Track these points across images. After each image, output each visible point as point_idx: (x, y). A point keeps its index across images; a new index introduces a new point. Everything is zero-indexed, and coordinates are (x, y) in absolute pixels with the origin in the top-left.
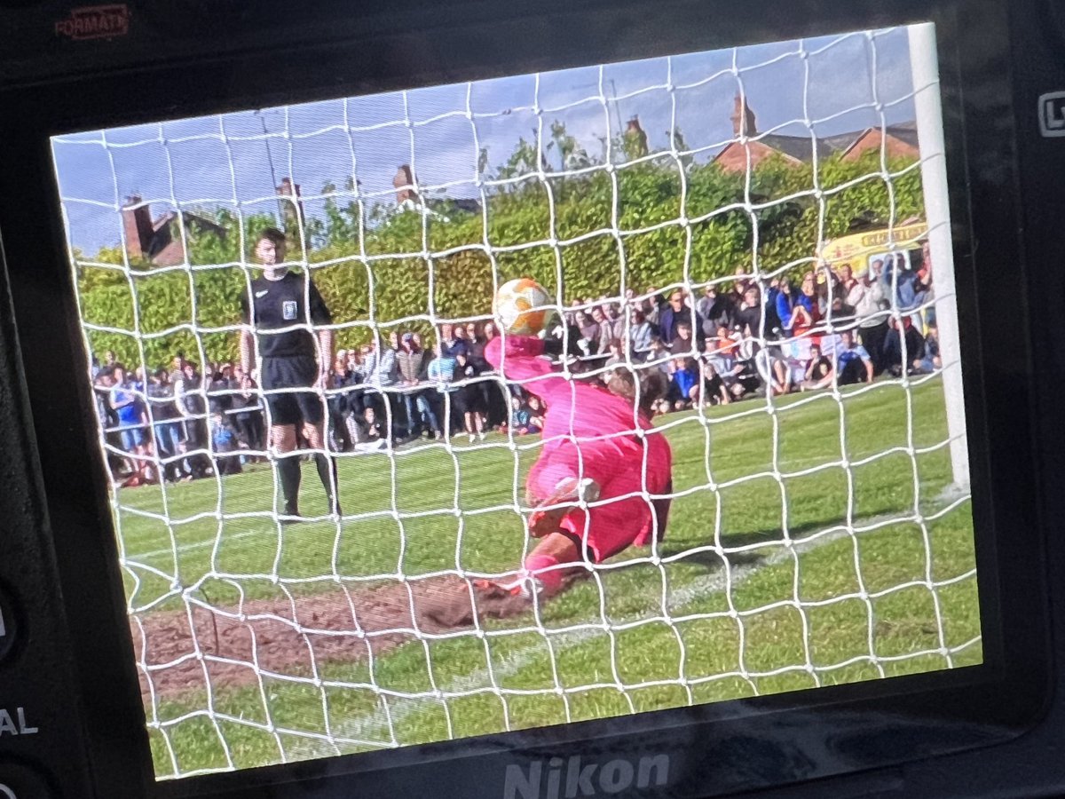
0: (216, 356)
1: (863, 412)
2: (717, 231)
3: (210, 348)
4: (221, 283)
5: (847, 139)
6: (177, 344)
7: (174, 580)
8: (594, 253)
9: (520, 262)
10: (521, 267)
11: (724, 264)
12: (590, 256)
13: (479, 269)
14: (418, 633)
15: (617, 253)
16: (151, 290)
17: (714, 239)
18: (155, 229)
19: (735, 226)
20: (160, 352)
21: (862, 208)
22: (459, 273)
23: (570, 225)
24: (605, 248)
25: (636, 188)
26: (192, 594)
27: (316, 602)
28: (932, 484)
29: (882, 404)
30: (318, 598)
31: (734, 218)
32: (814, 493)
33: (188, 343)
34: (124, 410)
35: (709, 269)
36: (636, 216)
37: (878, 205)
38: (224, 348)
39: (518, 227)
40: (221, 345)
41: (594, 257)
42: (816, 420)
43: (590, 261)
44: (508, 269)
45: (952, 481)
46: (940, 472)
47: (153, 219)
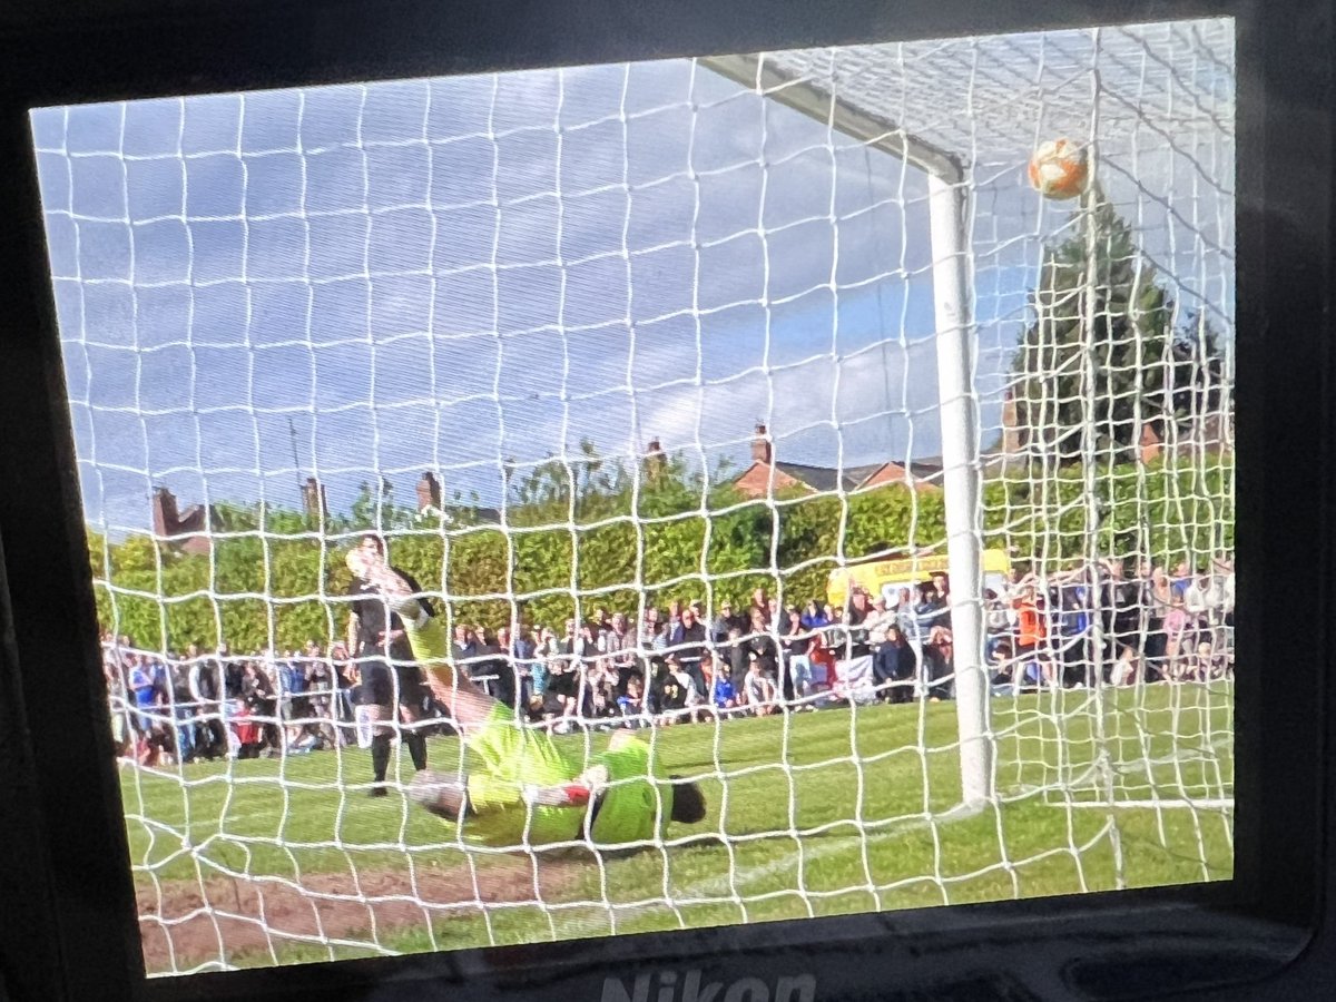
0: (236, 644)
1: (873, 733)
2: (733, 552)
3: (231, 637)
4: (243, 575)
5: (864, 472)
6: (199, 631)
7: (185, 840)
8: (612, 567)
9: (539, 571)
10: (539, 576)
11: (739, 585)
12: (607, 570)
13: (498, 576)
14: (420, 903)
15: (634, 568)
16: (175, 578)
17: (730, 561)
18: (181, 520)
19: (751, 549)
20: (182, 638)
21: (877, 538)
22: (478, 578)
23: (589, 539)
24: (623, 562)
25: (655, 507)
26: (201, 853)
27: (335, 879)
28: (942, 801)
29: (891, 726)
30: (336, 875)
31: (751, 541)
32: (825, 804)
33: (208, 630)
34: (143, 691)
35: (724, 589)
36: (654, 533)
37: (893, 537)
38: (245, 638)
39: (538, 539)
40: (242, 635)
41: (611, 571)
42: (825, 739)
43: (607, 575)
44: (526, 577)
45: (960, 800)
46: (950, 791)
47: (180, 510)
